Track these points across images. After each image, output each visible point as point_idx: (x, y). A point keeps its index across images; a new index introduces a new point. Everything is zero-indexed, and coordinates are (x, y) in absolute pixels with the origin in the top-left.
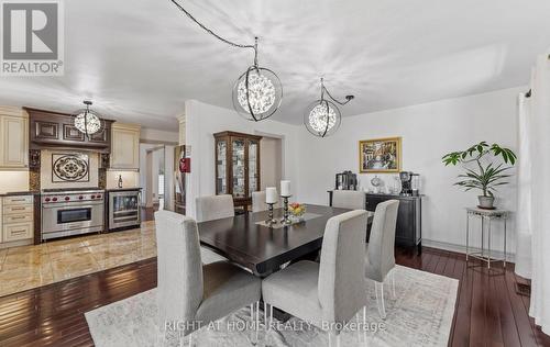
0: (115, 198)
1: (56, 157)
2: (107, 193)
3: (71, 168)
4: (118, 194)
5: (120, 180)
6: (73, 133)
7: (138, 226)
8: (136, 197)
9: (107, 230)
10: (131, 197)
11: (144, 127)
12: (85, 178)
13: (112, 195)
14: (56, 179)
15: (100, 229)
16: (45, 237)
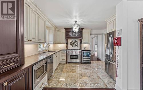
0: (84, 53)
1: (71, 41)
2: (81, 51)
3: (74, 43)
4: (85, 52)
5: (85, 47)
6: (74, 34)
7: (90, 63)
8: (90, 53)
9: (81, 63)
10: (88, 53)
11: (92, 30)
12: (77, 46)
13: (83, 52)
14: (71, 46)
15: (80, 62)
16: (68, 62)
